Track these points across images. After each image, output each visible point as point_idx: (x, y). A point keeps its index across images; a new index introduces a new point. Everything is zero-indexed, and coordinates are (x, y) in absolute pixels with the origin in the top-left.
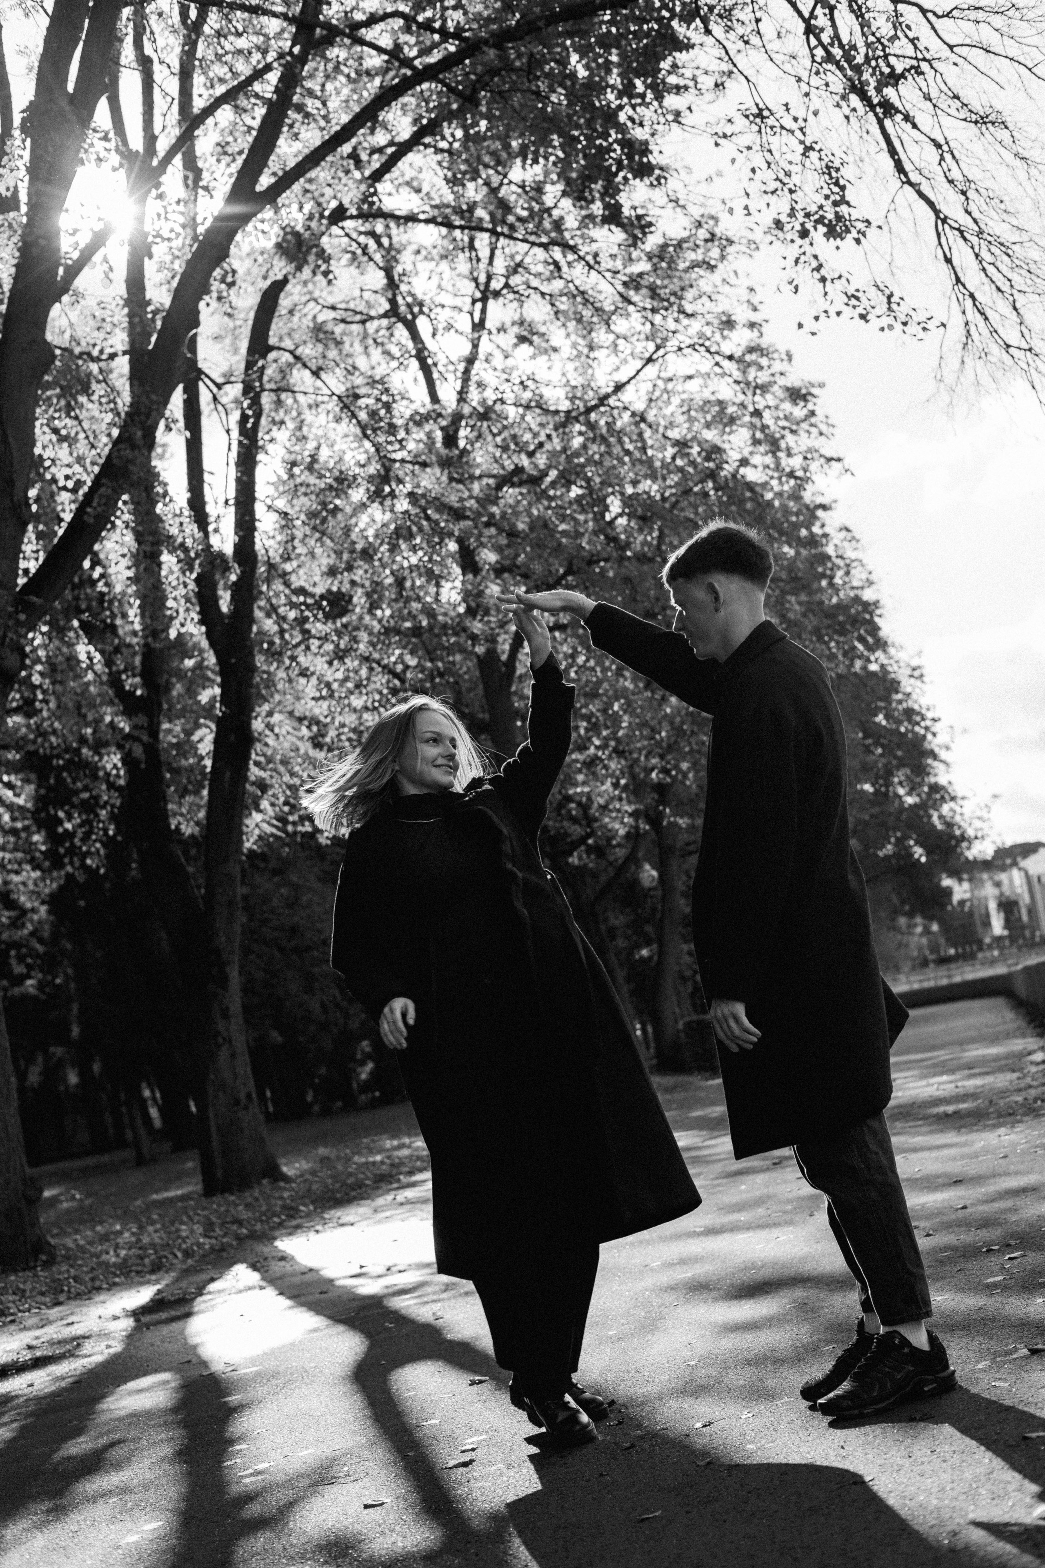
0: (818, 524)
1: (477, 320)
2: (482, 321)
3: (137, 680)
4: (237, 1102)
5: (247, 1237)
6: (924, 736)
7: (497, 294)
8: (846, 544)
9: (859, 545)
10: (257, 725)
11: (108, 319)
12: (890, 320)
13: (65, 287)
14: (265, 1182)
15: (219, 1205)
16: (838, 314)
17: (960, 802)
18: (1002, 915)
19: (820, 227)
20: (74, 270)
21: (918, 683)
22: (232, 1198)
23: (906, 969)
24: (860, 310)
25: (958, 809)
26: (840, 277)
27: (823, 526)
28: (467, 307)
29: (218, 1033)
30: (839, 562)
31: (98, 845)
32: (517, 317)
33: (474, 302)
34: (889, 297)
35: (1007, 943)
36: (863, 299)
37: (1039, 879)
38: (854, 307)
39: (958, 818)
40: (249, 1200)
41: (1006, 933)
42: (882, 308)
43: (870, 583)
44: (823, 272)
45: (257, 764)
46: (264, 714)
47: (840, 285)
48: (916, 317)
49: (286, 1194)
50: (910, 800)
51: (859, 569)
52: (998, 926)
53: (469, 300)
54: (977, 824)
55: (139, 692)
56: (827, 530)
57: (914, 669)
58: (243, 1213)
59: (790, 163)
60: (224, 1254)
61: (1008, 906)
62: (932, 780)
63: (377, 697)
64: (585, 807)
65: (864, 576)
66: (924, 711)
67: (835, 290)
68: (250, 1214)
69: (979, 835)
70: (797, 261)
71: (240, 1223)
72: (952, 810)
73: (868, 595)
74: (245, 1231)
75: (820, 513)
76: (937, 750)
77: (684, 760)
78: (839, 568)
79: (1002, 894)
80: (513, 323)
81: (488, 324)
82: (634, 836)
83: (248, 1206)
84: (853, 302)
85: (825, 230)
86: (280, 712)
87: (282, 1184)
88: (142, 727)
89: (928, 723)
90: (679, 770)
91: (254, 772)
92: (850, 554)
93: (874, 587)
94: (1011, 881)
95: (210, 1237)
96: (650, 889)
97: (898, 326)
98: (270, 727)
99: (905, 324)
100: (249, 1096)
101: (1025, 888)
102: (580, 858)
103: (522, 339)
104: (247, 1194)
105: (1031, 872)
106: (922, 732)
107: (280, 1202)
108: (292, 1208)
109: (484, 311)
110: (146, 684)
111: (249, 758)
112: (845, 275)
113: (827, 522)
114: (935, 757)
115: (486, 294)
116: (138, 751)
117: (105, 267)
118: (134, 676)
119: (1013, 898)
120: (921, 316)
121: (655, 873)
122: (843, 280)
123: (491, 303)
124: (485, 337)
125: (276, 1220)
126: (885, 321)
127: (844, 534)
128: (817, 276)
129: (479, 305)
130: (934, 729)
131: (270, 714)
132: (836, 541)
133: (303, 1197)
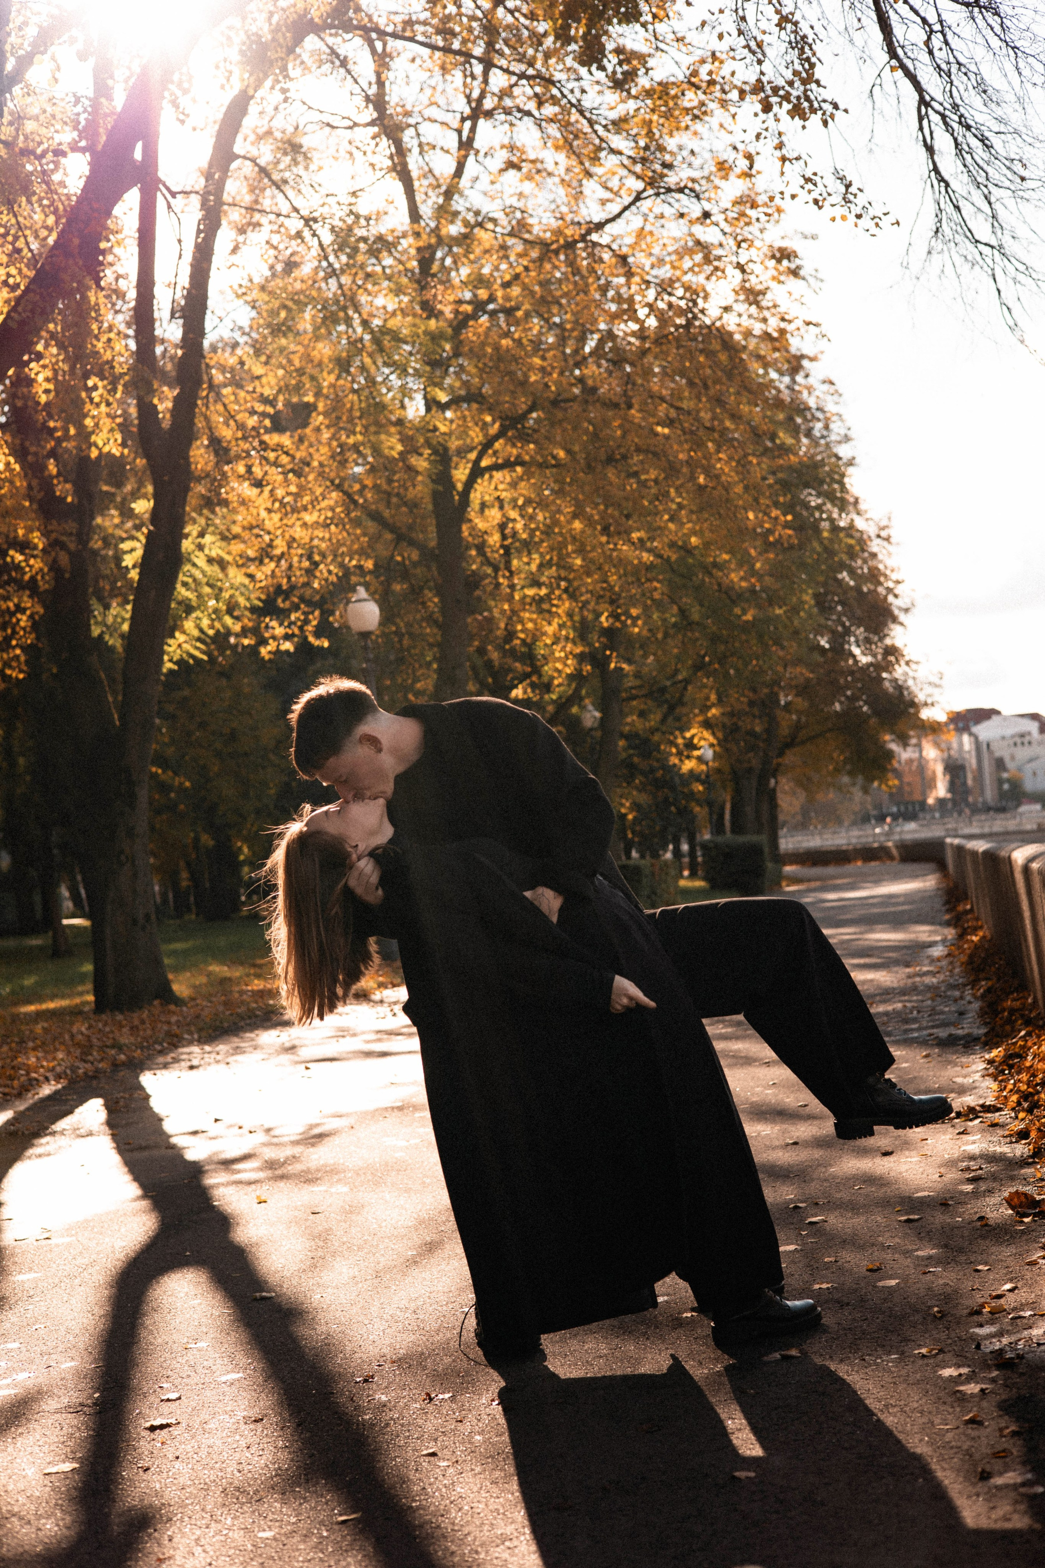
0: (802, 374)
1: (464, 138)
2: (471, 140)
3: (68, 486)
4: (135, 922)
5: (123, 1064)
6: (886, 598)
7: (489, 114)
8: (829, 398)
9: (841, 400)
10: (187, 545)
11: (58, 116)
12: (844, 211)
13: (16, 78)
14: (156, 1002)
15: (106, 1024)
16: (793, 197)
17: (913, 666)
18: (948, 777)
19: (785, 103)
20: (25, 62)
21: (885, 543)
22: (120, 1017)
23: (846, 824)
24: (815, 195)
25: (911, 674)
26: (797, 159)
27: (807, 376)
28: (456, 124)
29: (122, 852)
30: (819, 415)
31: (18, 651)
32: (506, 141)
33: (463, 120)
34: (848, 186)
35: (950, 805)
36: (819, 184)
37: (988, 745)
38: (810, 192)
39: (910, 683)
40: (136, 1022)
41: (949, 796)
42: (837, 199)
43: (847, 439)
44: (784, 151)
45: (185, 584)
46: (195, 533)
47: (798, 166)
48: (872, 212)
49: (174, 1019)
50: (864, 660)
51: (839, 423)
52: (941, 790)
53: (459, 116)
54: (928, 690)
55: (69, 499)
56: (811, 380)
57: (883, 528)
58: (126, 1038)
59: (764, 32)
60: (94, 1083)
61: (954, 769)
62: (888, 641)
63: (330, 514)
64: (530, 645)
65: (843, 432)
66: (888, 572)
67: (793, 171)
68: (132, 1039)
69: (929, 701)
70: (758, 136)
71: (120, 1048)
72: (906, 674)
73: (844, 451)
74: (123, 1057)
75: (805, 363)
76: (896, 612)
77: (635, 606)
78: (819, 420)
79: (950, 757)
80: (503, 147)
81: (476, 145)
82: (577, 677)
83: (134, 1029)
84: (810, 186)
85: (790, 106)
86: (213, 533)
87: (172, 1007)
88: (71, 534)
89: (891, 585)
90: (629, 616)
91: (182, 592)
92: (830, 407)
93: (851, 443)
94: (961, 744)
95: (85, 1061)
96: (591, 729)
97: (852, 218)
98: (201, 547)
99: (859, 216)
100: (147, 917)
101: (974, 753)
102: (525, 692)
103: (511, 165)
104: (135, 1015)
105: (981, 738)
106: (884, 592)
107: (165, 1028)
108: (176, 1036)
109: (473, 130)
110: (77, 492)
111: (176, 577)
112: (804, 156)
113: (812, 373)
114: (895, 620)
115: (477, 113)
116: (64, 559)
117: (52, 65)
118: (66, 481)
119: (960, 762)
120: (876, 210)
121: (598, 714)
122: (802, 162)
123: (481, 122)
124: (471, 159)
125: (158, 1047)
126: (839, 211)
127: (826, 387)
128: (778, 153)
129: (468, 124)
130: (896, 591)
131: (202, 535)
132: (817, 393)
133: (188, 1025)
